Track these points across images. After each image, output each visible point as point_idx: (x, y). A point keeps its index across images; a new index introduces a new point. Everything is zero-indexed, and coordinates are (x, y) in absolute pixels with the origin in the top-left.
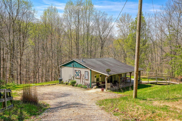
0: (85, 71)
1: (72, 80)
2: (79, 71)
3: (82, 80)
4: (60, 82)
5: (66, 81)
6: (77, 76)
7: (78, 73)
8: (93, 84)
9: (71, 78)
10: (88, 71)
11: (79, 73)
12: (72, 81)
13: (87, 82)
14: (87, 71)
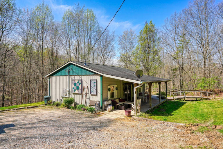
0: (91, 80)
1: (67, 97)
2: (79, 80)
3: (84, 96)
4: (46, 103)
5: (57, 100)
6: (75, 90)
7: (77, 85)
8: (106, 103)
9: (65, 94)
10: (96, 79)
11: (79, 84)
12: (68, 99)
13: (94, 100)
14: (94, 79)
